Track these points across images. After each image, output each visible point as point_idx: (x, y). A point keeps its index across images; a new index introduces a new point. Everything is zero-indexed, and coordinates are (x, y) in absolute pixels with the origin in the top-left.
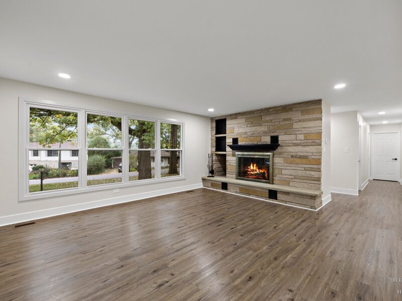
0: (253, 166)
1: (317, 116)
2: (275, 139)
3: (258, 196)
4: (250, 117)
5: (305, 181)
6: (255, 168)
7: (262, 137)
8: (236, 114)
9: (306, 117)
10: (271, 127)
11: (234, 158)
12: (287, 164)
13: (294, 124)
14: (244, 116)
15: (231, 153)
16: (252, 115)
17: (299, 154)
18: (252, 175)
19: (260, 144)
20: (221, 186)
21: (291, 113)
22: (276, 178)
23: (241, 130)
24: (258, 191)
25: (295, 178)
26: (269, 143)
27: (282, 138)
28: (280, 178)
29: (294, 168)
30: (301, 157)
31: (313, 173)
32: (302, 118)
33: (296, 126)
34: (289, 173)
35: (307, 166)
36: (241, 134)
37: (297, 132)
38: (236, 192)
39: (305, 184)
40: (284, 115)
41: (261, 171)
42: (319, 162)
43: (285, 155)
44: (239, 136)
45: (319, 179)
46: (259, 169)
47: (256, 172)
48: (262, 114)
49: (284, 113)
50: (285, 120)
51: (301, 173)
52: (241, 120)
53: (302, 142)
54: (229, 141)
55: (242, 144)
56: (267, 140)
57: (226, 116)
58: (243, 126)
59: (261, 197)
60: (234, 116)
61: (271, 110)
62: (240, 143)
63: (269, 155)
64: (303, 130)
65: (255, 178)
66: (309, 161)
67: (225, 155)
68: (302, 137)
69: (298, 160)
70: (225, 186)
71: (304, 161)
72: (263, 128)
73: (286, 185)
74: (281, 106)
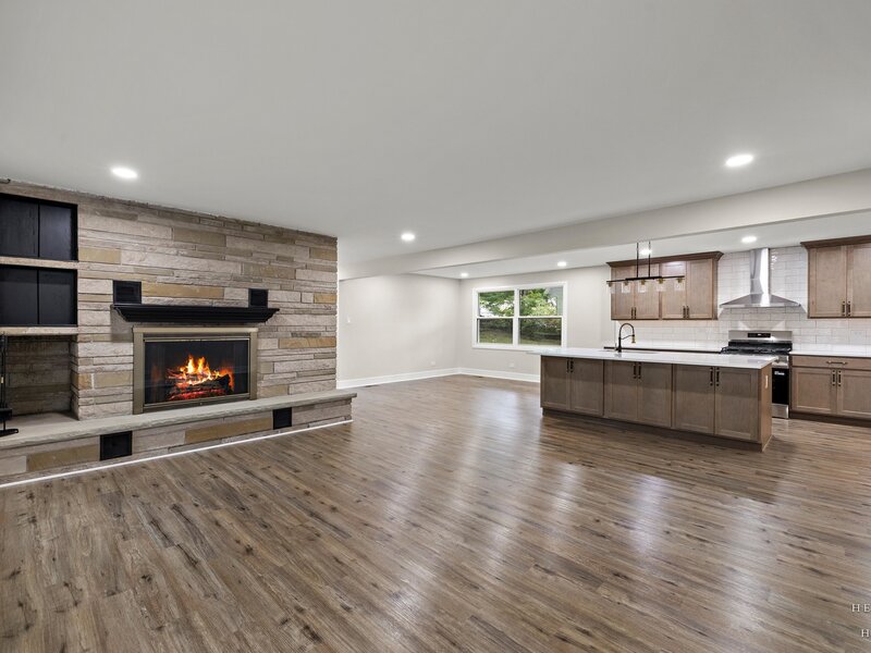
0: (196, 365)
1: (329, 263)
2: (259, 297)
3: (245, 434)
4: (194, 231)
5: (315, 378)
6: (200, 369)
7: (227, 290)
8: (129, 205)
9: (317, 262)
10: (252, 269)
11: (127, 349)
12: (285, 352)
13: (298, 271)
14: (166, 221)
15: (108, 330)
16: (195, 226)
17: (306, 329)
18: (191, 389)
19: (220, 305)
21: (294, 248)
22: (262, 384)
23: (153, 261)
25: (298, 376)
26: (246, 304)
27: (275, 298)
28: (272, 381)
29: (298, 357)
30: (310, 335)
31: (327, 362)
32: (311, 262)
33: (301, 274)
34: (288, 369)
35: (319, 350)
36: (152, 272)
37: (303, 288)
38: (171, 449)
39: (315, 384)
40: (279, 249)
41: (218, 374)
42: (333, 342)
43: (281, 332)
44: (146, 277)
45: (333, 372)
46: (212, 372)
47: (204, 380)
48: (226, 232)
49: (279, 245)
50: (278, 258)
51: (310, 365)
52: (159, 232)
53: (311, 306)
54: (94, 288)
55: (159, 303)
56: (240, 297)
57: (82, 196)
58: (160, 249)
59: (255, 433)
60: (119, 209)
61: (249, 229)
62: (145, 300)
63: (249, 334)
64: (313, 284)
65: (203, 396)
66: (321, 341)
68: (309, 298)
69: (304, 342)
70: (116, 444)
71: (313, 342)
72: (232, 268)
73: (282, 394)
74: (272, 227)
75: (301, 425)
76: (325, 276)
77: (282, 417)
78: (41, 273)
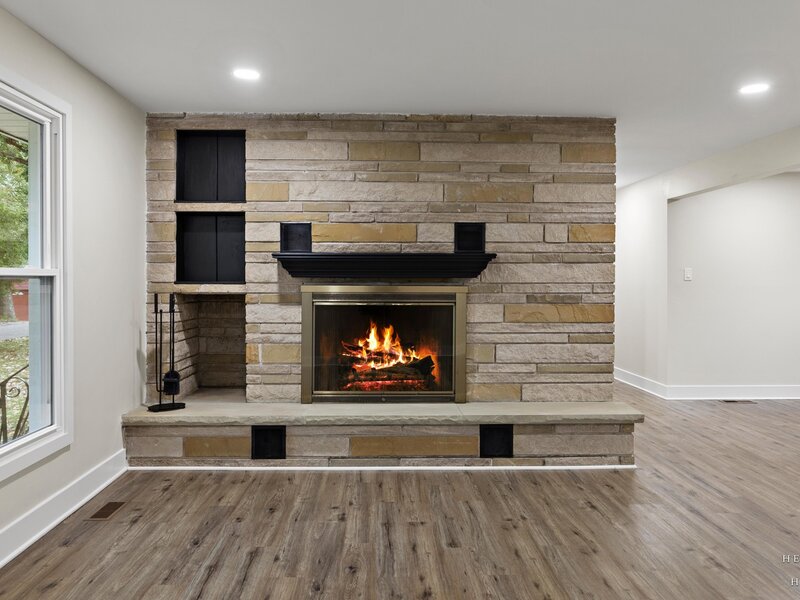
0: (381, 338)
1: (600, 168)
2: (470, 236)
3: (433, 457)
4: (376, 144)
5: (571, 377)
6: (387, 345)
7: (422, 227)
8: (298, 119)
9: (574, 168)
10: (459, 192)
11: (295, 313)
12: (516, 327)
13: (539, 187)
14: (340, 135)
15: (275, 288)
16: (377, 136)
17: (554, 289)
18: (374, 375)
19: (412, 251)
20: (248, 444)
21: (530, 148)
22: (475, 379)
23: (327, 192)
24: (436, 437)
25: (540, 371)
26: (450, 249)
27: (497, 235)
28: (490, 375)
29: (538, 337)
30: (560, 300)
31: (593, 349)
32: (563, 169)
33: (543, 193)
34: (520, 358)
35: (578, 328)
36: (324, 208)
37: (548, 217)
38: (331, 460)
39: (571, 389)
40: (505, 154)
41: (413, 355)
42: (607, 313)
43: (508, 294)
44: (318, 216)
45: (608, 368)
46: (405, 350)
47: (393, 362)
48: (421, 137)
49: (504, 147)
50: (504, 169)
51: (558, 352)
52: (327, 151)
53: (563, 248)
54: (261, 234)
55: (333, 251)
56: (440, 238)
57: (247, 118)
58: (333, 175)
59: (450, 458)
60: (287, 128)
61: (456, 127)
62: (317, 248)
63: (453, 296)
64: (566, 209)
65: (389, 388)
66: (582, 310)
67: (240, 299)
68: (560, 233)
69: (549, 311)
70: (269, 441)
71: (567, 312)
72: (428, 192)
73: (510, 399)
74: (494, 119)
75: (531, 458)
76: (591, 193)
77: (496, 439)
78: (220, 219)
